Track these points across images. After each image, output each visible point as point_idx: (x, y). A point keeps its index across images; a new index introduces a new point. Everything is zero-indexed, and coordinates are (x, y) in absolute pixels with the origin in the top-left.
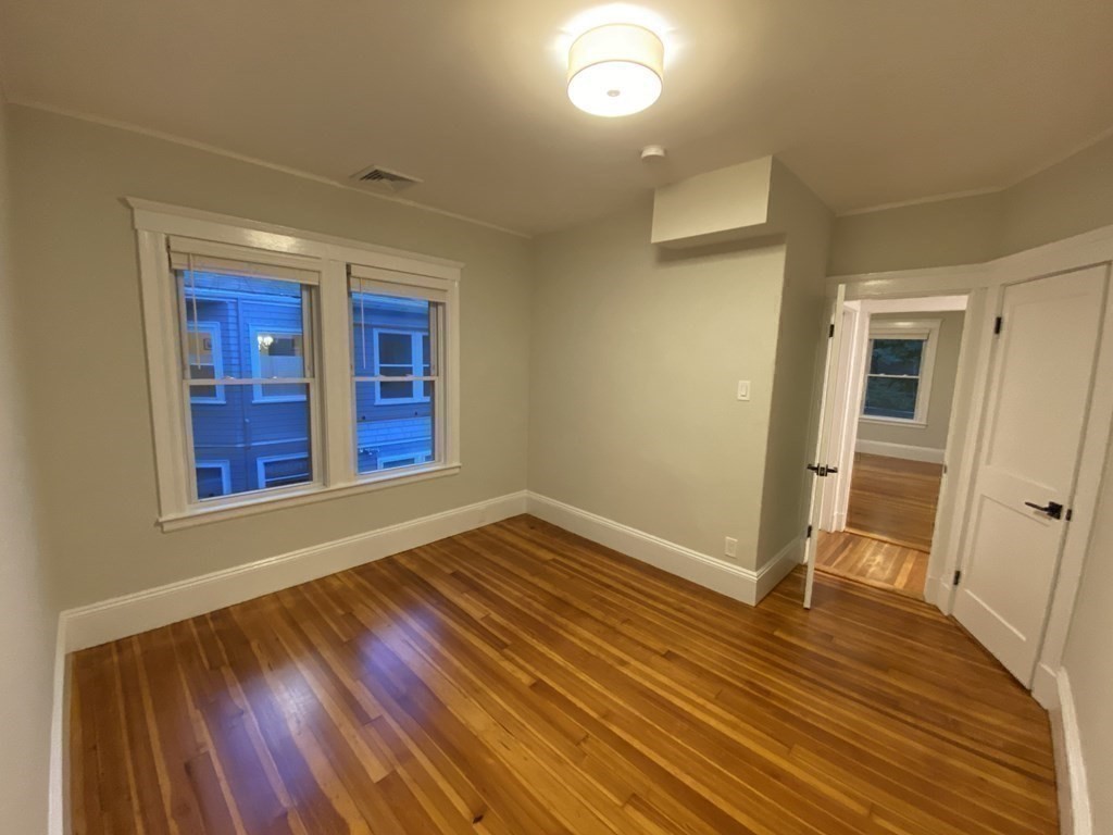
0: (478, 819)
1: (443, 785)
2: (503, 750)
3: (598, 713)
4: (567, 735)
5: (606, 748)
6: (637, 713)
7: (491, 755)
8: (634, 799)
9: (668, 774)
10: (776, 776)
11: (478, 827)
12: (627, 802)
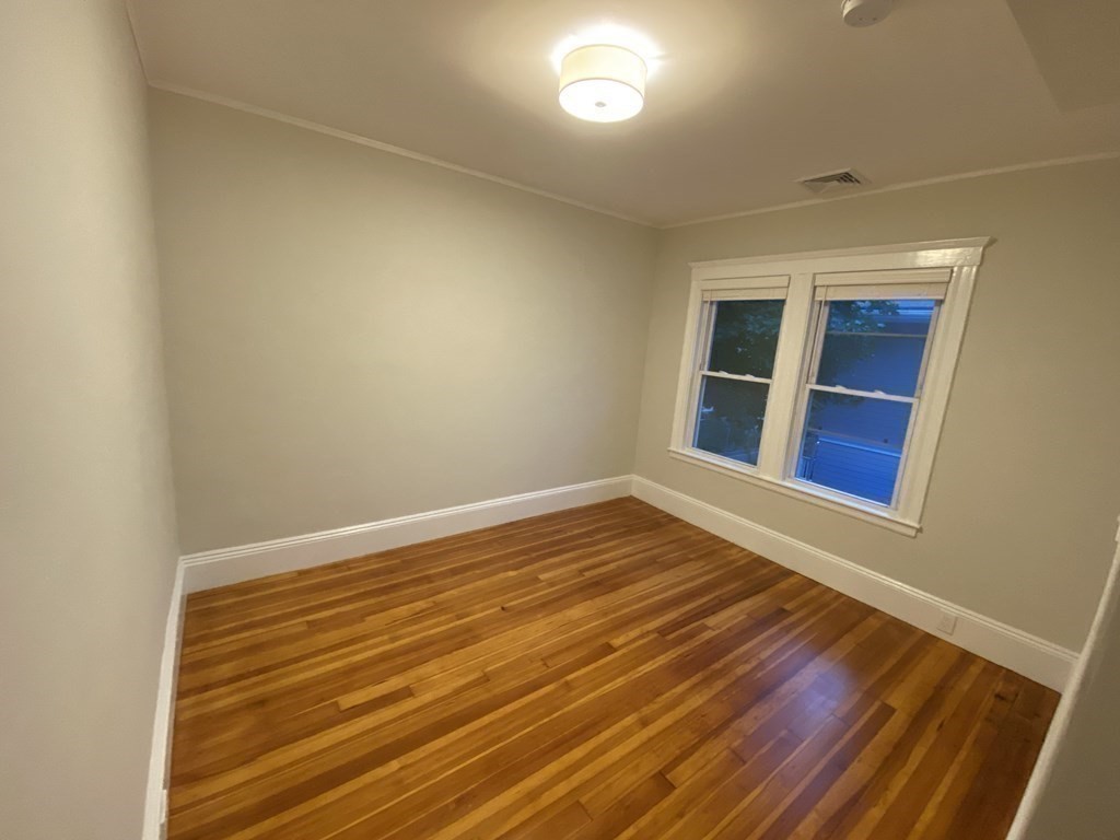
0: (503, 609)
1: (530, 597)
2: (548, 621)
3: (572, 680)
4: (552, 656)
5: (534, 676)
6: (566, 709)
7: (543, 617)
8: (486, 679)
9: (497, 709)
10: (459, 802)
11: (499, 608)
12: (485, 675)
